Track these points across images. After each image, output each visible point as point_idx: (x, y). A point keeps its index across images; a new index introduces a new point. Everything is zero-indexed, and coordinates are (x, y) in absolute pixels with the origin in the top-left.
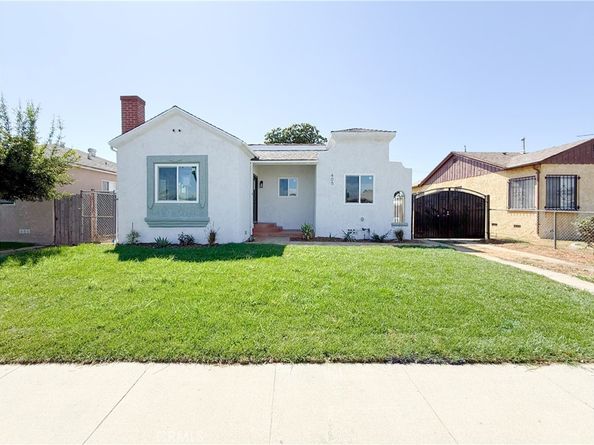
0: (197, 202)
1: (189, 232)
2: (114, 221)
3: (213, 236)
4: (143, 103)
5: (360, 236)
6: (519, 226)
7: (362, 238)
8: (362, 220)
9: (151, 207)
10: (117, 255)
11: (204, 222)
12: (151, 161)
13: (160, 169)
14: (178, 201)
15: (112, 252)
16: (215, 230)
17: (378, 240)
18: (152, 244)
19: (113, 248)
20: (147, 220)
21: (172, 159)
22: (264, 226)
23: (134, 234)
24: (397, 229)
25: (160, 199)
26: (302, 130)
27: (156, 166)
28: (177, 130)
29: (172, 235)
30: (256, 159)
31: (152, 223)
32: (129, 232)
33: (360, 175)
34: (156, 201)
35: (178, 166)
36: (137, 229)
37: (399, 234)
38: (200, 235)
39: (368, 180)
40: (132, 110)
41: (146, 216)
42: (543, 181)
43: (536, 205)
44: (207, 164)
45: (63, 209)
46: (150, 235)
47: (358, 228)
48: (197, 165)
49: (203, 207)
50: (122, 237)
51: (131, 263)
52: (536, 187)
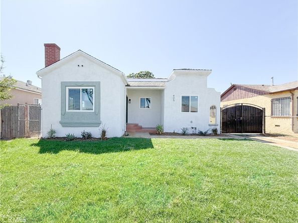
0: (93, 111)
1: (88, 130)
2: (39, 123)
3: (104, 133)
4: (59, 49)
5: (190, 131)
6: (279, 126)
7: (192, 133)
8: (192, 122)
9: (64, 114)
10: (38, 148)
11: (98, 124)
12: (64, 85)
13: (70, 90)
14: (81, 111)
15: (35, 145)
16: (105, 129)
17: (202, 134)
18: (64, 138)
19: (37, 142)
20: (61, 123)
21: (77, 84)
22: (132, 126)
23: (52, 132)
24: (213, 127)
25: (69, 109)
26: (145, 75)
27: (67, 88)
28: (81, 65)
29: (77, 132)
30: (128, 85)
31: (64, 124)
32: (49, 130)
33: (190, 95)
34: (67, 111)
35: (81, 88)
36: (54, 128)
37: (215, 131)
38: (96, 132)
39: (195, 99)
40: (52, 53)
41: (60, 120)
42: (296, 99)
43: (291, 114)
44: (99, 87)
45: (7, 115)
46: (63, 132)
47: (189, 127)
48: (93, 88)
49: (97, 114)
50: (44, 133)
51: (47, 156)
52: (291, 103)
